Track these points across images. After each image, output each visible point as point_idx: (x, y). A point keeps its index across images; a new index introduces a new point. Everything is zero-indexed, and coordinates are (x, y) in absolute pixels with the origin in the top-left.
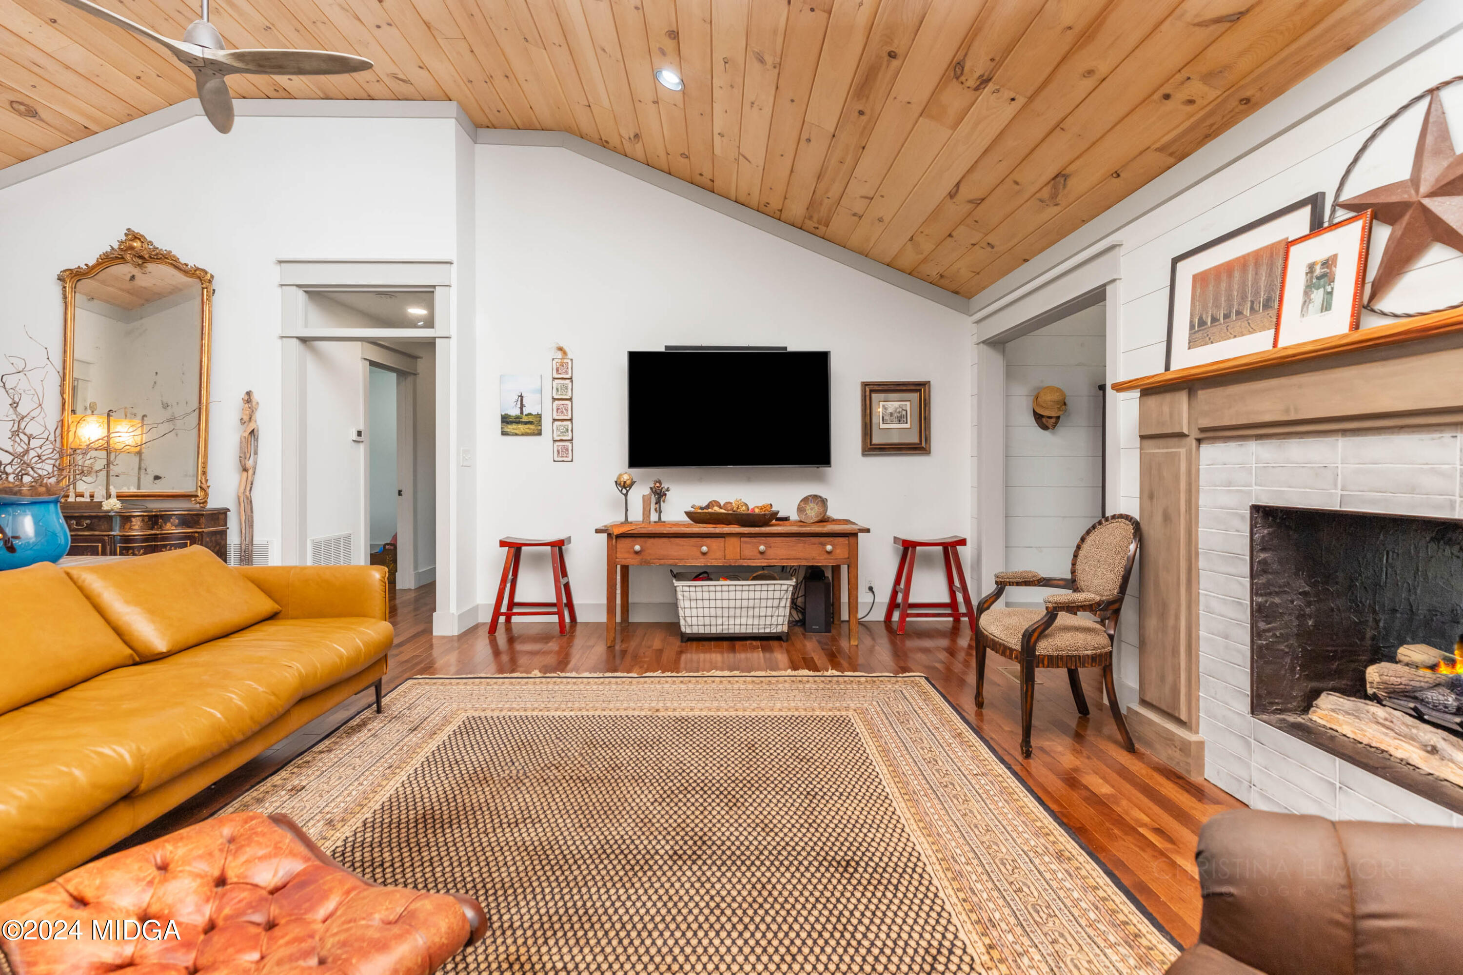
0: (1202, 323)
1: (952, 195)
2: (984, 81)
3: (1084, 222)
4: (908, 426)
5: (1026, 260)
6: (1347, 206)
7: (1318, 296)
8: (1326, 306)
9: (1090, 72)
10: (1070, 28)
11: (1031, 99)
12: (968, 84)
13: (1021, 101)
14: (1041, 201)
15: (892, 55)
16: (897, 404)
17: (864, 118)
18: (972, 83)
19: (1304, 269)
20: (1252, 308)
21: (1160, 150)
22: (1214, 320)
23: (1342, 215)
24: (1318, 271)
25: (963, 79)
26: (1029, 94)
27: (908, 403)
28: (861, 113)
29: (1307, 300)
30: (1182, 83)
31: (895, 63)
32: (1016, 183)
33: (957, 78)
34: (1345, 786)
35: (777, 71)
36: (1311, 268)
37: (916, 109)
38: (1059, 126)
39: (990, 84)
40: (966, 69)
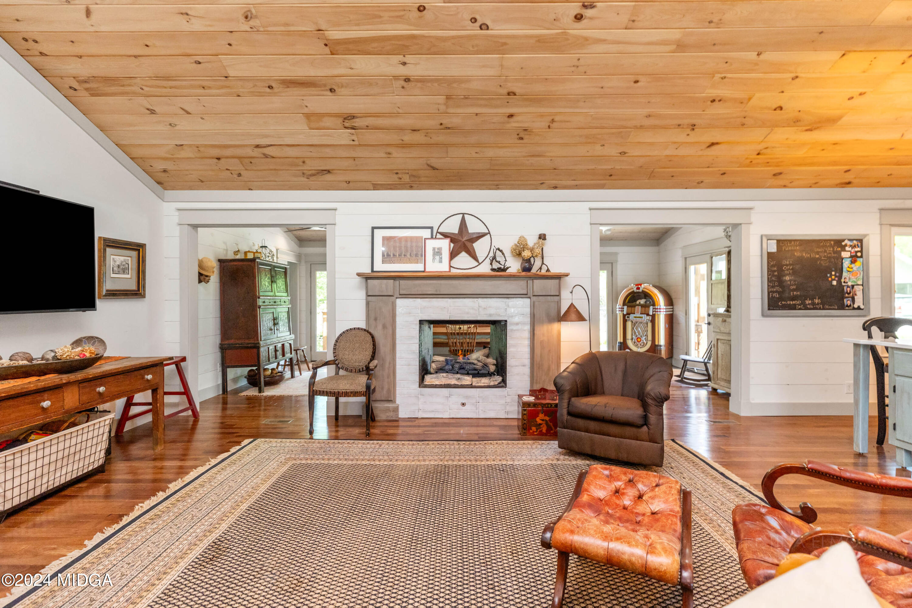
0: (388, 255)
1: (257, 146)
2: (353, 128)
3: (310, 189)
4: (129, 276)
5: (250, 189)
6: (441, 234)
7: (437, 258)
8: (441, 261)
9: (389, 154)
10: (403, 140)
11: (360, 145)
12: (345, 124)
13: (356, 143)
14: (303, 174)
15: (331, 90)
16: (122, 258)
17: (268, 90)
18: (347, 125)
19: (432, 249)
20: (410, 255)
21: (373, 184)
22: (394, 255)
23: (439, 236)
24: (436, 250)
25: (347, 121)
26: (361, 143)
27: (129, 258)
28: (270, 87)
29: (434, 259)
30: (405, 173)
31: (329, 93)
32: (304, 162)
33: (345, 119)
34: (450, 395)
35: (249, 30)
36: (434, 249)
37: (306, 110)
38: (354, 159)
39: (354, 131)
40: (354, 120)
